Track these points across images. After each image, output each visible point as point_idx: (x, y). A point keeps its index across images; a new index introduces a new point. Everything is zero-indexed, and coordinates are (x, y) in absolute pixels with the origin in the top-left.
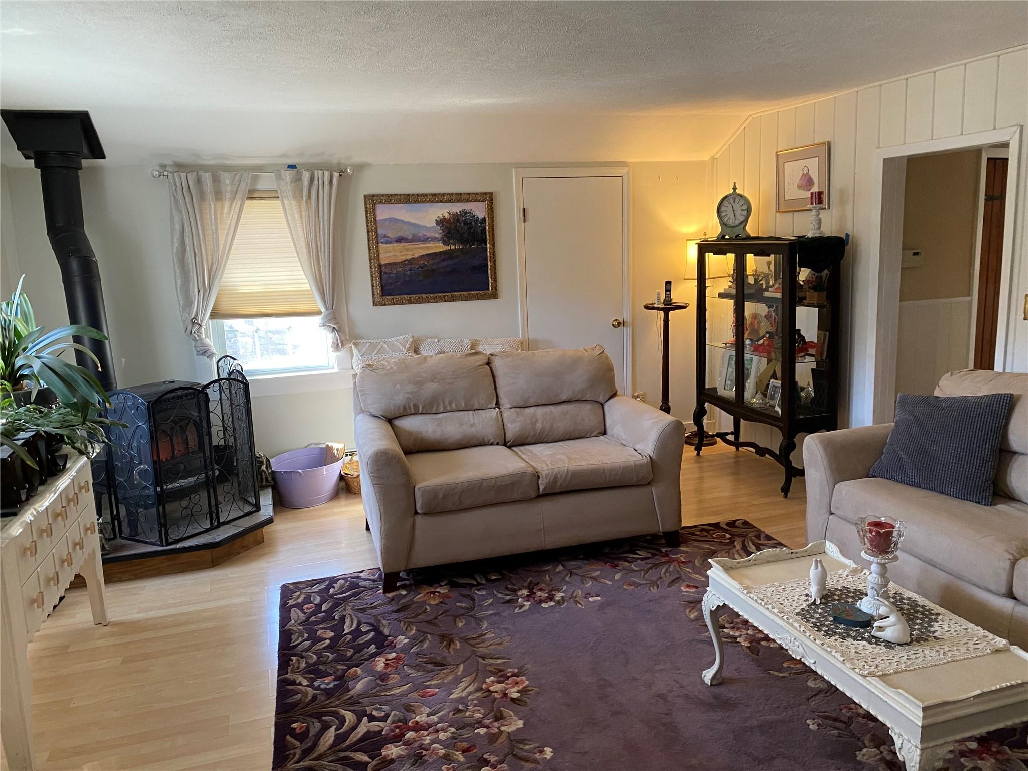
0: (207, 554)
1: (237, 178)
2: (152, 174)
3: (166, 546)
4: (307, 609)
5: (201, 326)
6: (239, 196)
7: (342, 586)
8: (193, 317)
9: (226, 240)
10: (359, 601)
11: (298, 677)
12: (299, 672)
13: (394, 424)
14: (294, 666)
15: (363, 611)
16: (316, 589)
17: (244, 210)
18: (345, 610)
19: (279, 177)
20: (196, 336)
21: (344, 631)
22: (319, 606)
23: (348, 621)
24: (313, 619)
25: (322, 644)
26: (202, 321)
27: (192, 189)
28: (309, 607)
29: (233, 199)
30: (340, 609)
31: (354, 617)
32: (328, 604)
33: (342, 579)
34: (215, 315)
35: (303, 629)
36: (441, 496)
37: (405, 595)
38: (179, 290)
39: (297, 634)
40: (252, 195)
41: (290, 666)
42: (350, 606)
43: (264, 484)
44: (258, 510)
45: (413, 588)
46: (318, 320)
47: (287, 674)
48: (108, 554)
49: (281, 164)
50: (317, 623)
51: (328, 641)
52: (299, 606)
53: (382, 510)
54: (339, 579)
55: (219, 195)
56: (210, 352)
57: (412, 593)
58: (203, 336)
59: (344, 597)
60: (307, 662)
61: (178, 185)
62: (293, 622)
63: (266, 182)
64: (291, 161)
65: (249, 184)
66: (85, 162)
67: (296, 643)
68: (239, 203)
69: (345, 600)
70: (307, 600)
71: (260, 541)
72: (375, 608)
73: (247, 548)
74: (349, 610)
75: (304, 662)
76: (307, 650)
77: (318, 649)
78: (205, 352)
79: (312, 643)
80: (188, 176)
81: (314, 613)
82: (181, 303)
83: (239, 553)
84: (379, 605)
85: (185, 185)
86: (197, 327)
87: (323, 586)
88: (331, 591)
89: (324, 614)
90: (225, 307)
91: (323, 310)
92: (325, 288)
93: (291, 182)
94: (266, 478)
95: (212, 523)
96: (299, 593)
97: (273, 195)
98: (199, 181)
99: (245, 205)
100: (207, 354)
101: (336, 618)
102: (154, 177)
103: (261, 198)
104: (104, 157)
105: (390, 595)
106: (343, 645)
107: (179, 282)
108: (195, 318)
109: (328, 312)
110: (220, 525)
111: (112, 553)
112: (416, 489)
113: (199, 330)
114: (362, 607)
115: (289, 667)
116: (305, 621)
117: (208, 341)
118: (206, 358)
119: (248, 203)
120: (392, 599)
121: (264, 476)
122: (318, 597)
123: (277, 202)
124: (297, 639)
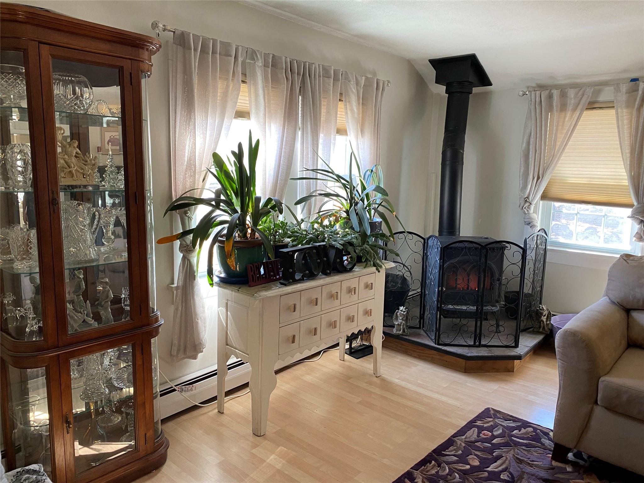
0: (462, 362)
1: (581, 92)
2: (519, 94)
3: (438, 345)
4: (484, 434)
5: (531, 204)
6: (580, 107)
7: (527, 433)
8: (526, 196)
9: (563, 141)
10: (526, 453)
11: (420, 478)
12: (425, 474)
13: (631, 315)
14: (427, 468)
15: (520, 461)
16: (505, 423)
17: (581, 119)
18: (507, 452)
19: (617, 90)
20: (526, 211)
21: (488, 467)
22: (494, 437)
23: (499, 462)
24: (478, 444)
25: (461, 466)
26: (532, 200)
27: (543, 103)
28: (486, 434)
29: (574, 110)
30: (505, 449)
31: (507, 462)
32: (501, 440)
33: (533, 427)
34: (544, 197)
35: (464, 447)
36: (625, 398)
37: (569, 472)
38: (521, 176)
39: (456, 447)
40: (592, 106)
41: (425, 466)
42: (514, 452)
43: (541, 330)
44: (516, 346)
45: (581, 471)
46: (629, 211)
47: (417, 470)
48: (406, 336)
49: (624, 79)
50: (478, 448)
51: (468, 467)
52: (481, 429)
53: (562, 384)
54: (530, 427)
55: (563, 107)
56: (533, 224)
57: (577, 474)
58: (532, 211)
59: (519, 442)
60: (437, 472)
61: (533, 100)
62: (463, 437)
63: (606, 95)
64: (634, 76)
65: (590, 97)
66: (475, 90)
67: (448, 453)
68: (579, 112)
69: (517, 444)
70: (490, 429)
71: (510, 371)
72: (531, 466)
73: (497, 370)
74: (510, 455)
75: (436, 470)
76: (448, 463)
77: (455, 468)
78: (530, 223)
79: (457, 460)
80: (542, 93)
81: (484, 441)
82: (521, 186)
83: (489, 372)
84: (537, 466)
85: (538, 99)
86: (527, 204)
87: (513, 425)
88: (515, 432)
89: (490, 445)
90: (555, 191)
91: (635, 204)
92: (640, 184)
93: (626, 93)
94: (544, 327)
95: (475, 342)
96: (491, 419)
97: (609, 105)
98: (550, 97)
99: (583, 115)
100: (531, 225)
101: (494, 454)
102: (520, 96)
103: (600, 108)
104: (491, 85)
105: (554, 463)
106: (473, 477)
107: (522, 170)
108: (528, 198)
109: (640, 205)
110: (480, 346)
111: (408, 336)
112: (600, 380)
113: (529, 207)
114: (522, 458)
115: (423, 467)
116: (471, 442)
117: (535, 216)
118: (529, 227)
119: (587, 113)
120: (553, 469)
121: (542, 325)
122: (501, 431)
123: (612, 112)
124: (452, 451)
